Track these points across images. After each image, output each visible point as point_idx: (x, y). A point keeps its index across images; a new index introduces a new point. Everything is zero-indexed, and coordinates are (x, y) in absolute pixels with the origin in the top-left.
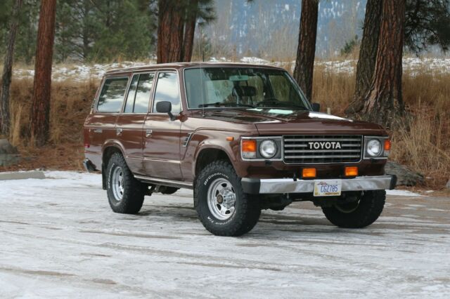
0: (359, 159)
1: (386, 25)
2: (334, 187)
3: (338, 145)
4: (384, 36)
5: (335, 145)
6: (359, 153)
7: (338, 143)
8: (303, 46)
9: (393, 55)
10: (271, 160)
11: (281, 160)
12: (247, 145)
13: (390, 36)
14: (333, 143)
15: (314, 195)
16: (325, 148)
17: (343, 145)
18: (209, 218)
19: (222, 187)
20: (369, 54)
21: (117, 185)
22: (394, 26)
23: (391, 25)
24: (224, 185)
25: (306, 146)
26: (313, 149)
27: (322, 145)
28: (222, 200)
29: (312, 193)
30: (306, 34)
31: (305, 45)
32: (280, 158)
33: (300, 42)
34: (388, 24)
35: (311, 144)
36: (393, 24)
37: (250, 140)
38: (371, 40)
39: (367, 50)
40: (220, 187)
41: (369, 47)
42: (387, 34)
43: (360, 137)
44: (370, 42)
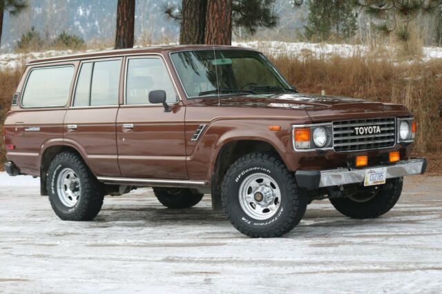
0: (393, 143)
1: (215, 7)
2: (381, 175)
3: (378, 130)
4: (213, 18)
5: (376, 129)
6: (393, 137)
7: (378, 127)
8: (122, 32)
9: (224, 38)
10: (323, 149)
11: (333, 148)
12: (300, 134)
13: (220, 18)
14: (375, 127)
15: (365, 185)
16: (368, 134)
17: (383, 129)
18: (243, 219)
19: (257, 183)
20: (192, 38)
21: (63, 190)
22: (224, 7)
23: (220, 6)
24: (260, 181)
25: (352, 131)
26: (359, 134)
27: (366, 130)
28: (262, 197)
29: (363, 183)
30: (125, 19)
31: (124, 31)
32: (331, 146)
33: (119, 28)
34: (217, 5)
35: (357, 129)
36: (222, 6)
37: (304, 128)
38: (192, 23)
39: (190, 34)
40: (253, 184)
41: (191, 30)
42: (217, 16)
43: (393, 120)
44: (192, 26)
